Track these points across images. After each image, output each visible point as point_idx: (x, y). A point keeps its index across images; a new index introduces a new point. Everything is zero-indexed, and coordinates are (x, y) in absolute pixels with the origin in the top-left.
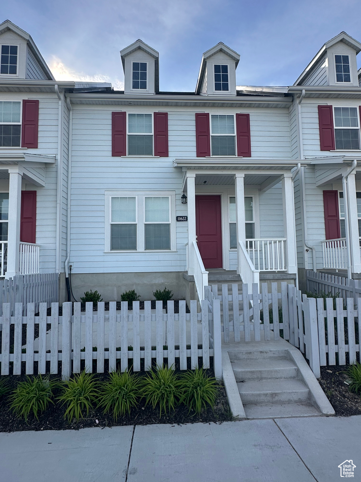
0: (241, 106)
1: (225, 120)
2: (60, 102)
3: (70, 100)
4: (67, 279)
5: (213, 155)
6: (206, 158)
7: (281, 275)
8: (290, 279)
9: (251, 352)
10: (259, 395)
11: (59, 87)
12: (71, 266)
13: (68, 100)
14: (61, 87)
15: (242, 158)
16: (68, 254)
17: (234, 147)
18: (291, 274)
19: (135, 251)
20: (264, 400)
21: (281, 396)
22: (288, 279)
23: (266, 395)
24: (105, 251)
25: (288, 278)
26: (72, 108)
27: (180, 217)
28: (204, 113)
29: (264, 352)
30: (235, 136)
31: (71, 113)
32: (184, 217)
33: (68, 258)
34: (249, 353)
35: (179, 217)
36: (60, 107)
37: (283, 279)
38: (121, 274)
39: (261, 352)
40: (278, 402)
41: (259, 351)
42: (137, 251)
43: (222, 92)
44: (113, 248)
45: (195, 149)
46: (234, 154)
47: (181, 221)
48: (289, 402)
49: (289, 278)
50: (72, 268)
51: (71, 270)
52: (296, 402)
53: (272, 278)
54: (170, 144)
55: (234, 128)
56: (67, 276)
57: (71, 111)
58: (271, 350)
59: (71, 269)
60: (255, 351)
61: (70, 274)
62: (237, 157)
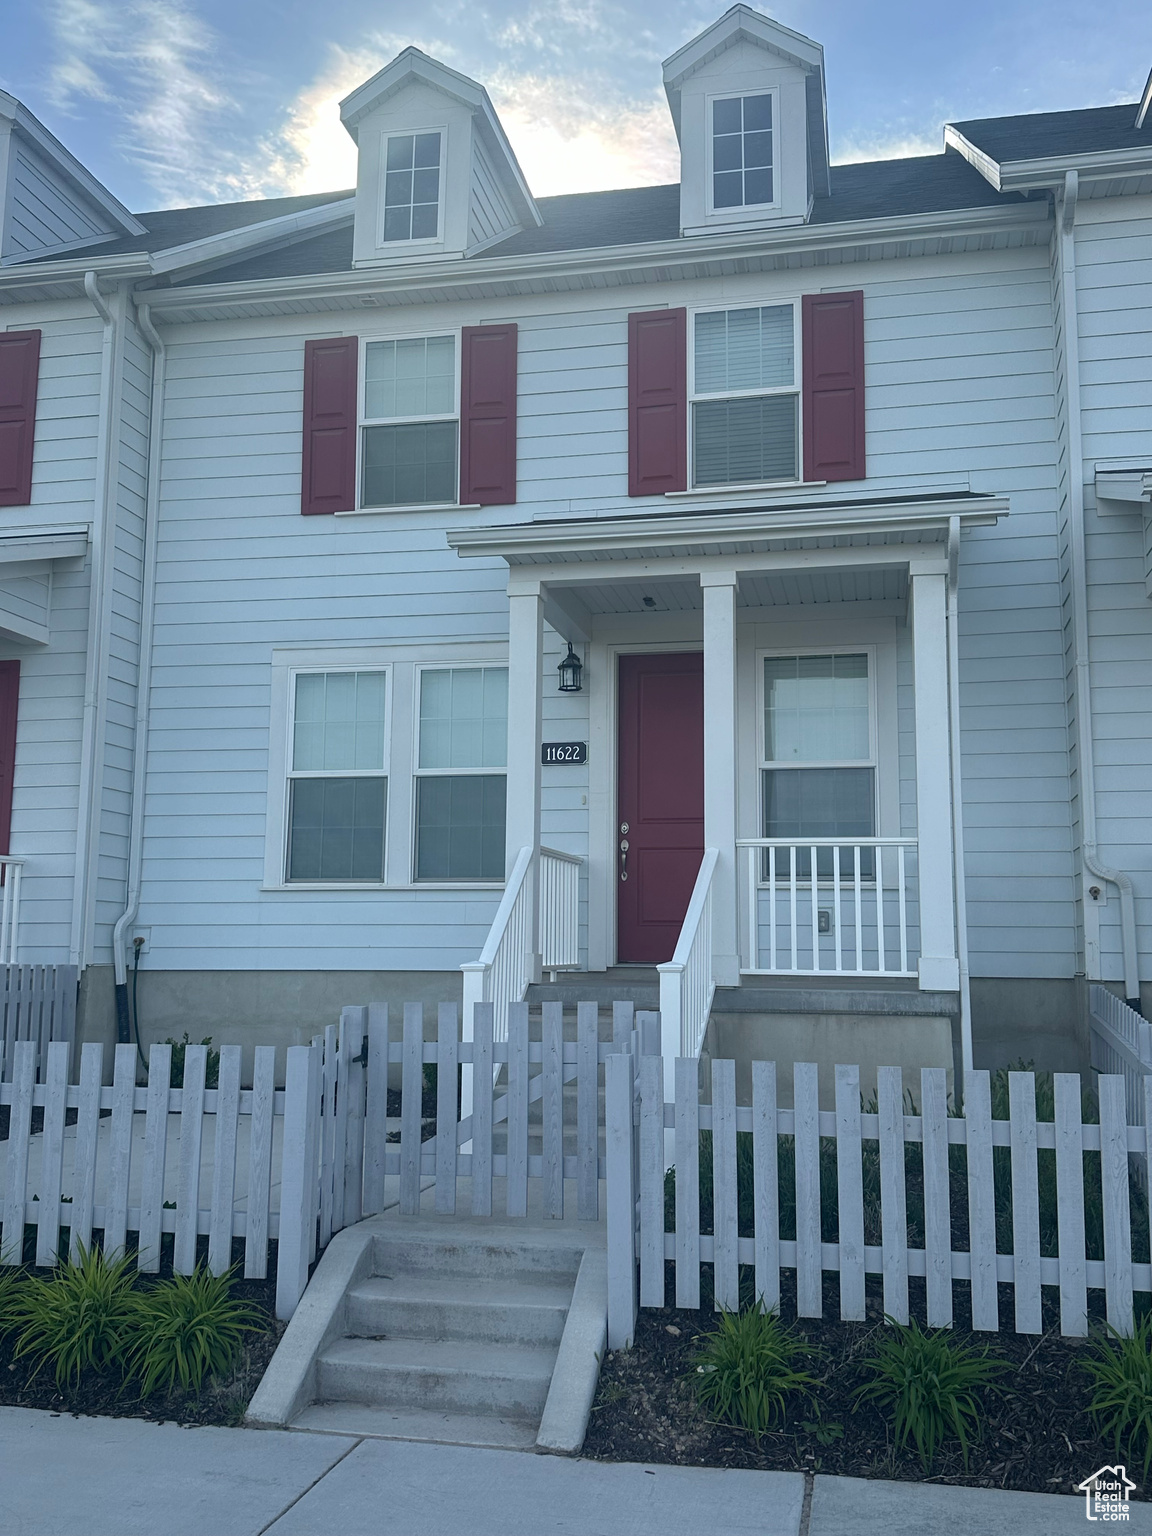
0: (822, 261)
1: (756, 326)
2: (108, 331)
3: (152, 314)
4: (120, 990)
5: (698, 482)
6: (667, 497)
7: (885, 995)
8: (927, 1015)
9: (454, 1249)
10: (382, 1375)
11: (101, 277)
12: (140, 942)
13: (144, 315)
14: (105, 277)
15: (824, 486)
16: (132, 896)
17: (792, 442)
18: (933, 993)
19: (376, 885)
20: (396, 1393)
21: (455, 1387)
22: (916, 1014)
23: (404, 1377)
24: (267, 886)
25: (918, 1010)
26: (160, 342)
27: (557, 746)
28: (664, 308)
29: (500, 1252)
30: (797, 394)
31: (160, 358)
32: (572, 745)
33: (130, 910)
34: (450, 1251)
35: (551, 745)
36: (107, 349)
37: (896, 1014)
38: (321, 975)
39: (491, 1251)
40: (444, 1408)
41: (483, 1248)
42: (384, 886)
43: (745, 213)
44: (294, 872)
45: (622, 464)
46: (791, 475)
47: (557, 762)
48: (482, 1410)
49: (922, 1010)
50: (144, 948)
51: (137, 958)
52: (504, 1413)
53: (847, 1009)
54: (523, 449)
55: (790, 360)
56: (121, 980)
57: (160, 352)
58: (525, 1246)
59: (137, 954)
60: (470, 1247)
61: (134, 973)
62: (801, 483)
